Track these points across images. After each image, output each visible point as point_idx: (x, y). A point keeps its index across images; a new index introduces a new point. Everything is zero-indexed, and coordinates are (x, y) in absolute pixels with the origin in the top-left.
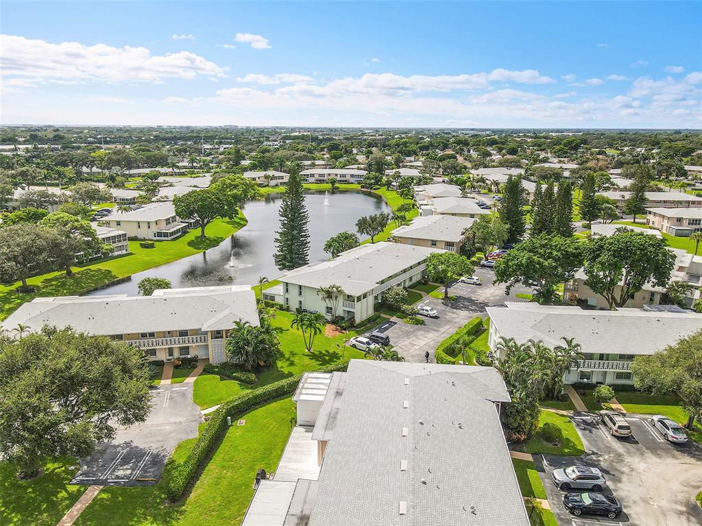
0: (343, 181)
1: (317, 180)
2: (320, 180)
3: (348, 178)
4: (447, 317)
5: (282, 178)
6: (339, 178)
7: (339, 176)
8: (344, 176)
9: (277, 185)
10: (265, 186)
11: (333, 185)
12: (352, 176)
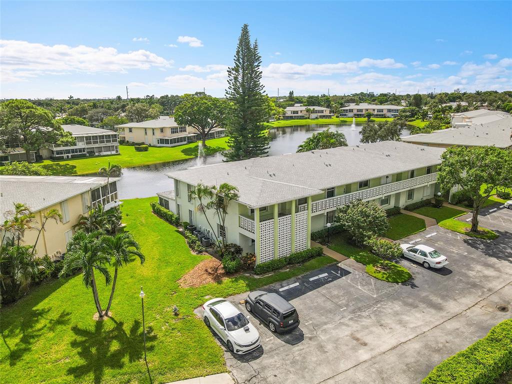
0: (380, 115)
1: (355, 115)
2: (358, 115)
3: (385, 112)
4: (471, 274)
5: (322, 112)
6: (376, 113)
7: (376, 111)
8: (382, 110)
9: (317, 118)
10: (306, 118)
11: (369, 118)
12: (389, 111)
